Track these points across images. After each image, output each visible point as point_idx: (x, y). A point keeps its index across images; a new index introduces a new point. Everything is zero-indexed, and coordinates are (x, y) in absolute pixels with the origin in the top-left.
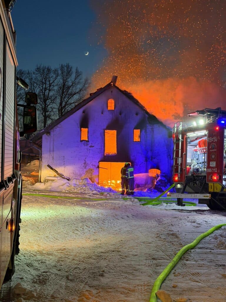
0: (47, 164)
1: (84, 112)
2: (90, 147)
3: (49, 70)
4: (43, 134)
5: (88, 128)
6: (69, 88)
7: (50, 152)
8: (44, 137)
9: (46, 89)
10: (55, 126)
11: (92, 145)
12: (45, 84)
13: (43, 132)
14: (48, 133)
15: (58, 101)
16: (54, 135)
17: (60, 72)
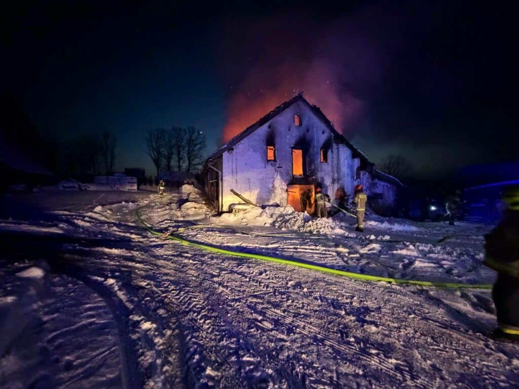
0: (230, 189)
1: (269, 127)
2: (278, 168)
3: (180, 130)
4: (224, 152)
5: (274, 146)
6: (193, 141)
7: (233, 173)
8: (225, 155)
9: (179, 141)
10: (238, 142)
11: (280, 166)
12: (178, 138)
13: (225, 147)
14: (230, 149)
15: (187, 149)
16: (236, 153)
17: (187, 131)
